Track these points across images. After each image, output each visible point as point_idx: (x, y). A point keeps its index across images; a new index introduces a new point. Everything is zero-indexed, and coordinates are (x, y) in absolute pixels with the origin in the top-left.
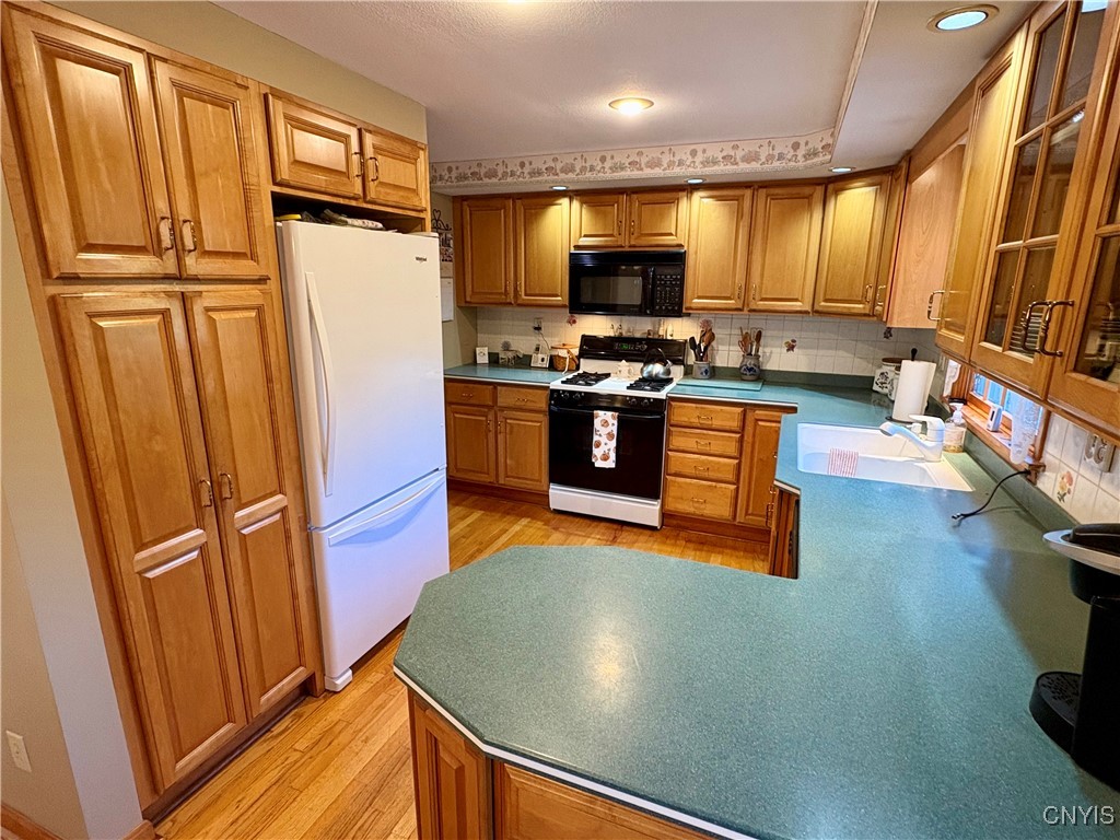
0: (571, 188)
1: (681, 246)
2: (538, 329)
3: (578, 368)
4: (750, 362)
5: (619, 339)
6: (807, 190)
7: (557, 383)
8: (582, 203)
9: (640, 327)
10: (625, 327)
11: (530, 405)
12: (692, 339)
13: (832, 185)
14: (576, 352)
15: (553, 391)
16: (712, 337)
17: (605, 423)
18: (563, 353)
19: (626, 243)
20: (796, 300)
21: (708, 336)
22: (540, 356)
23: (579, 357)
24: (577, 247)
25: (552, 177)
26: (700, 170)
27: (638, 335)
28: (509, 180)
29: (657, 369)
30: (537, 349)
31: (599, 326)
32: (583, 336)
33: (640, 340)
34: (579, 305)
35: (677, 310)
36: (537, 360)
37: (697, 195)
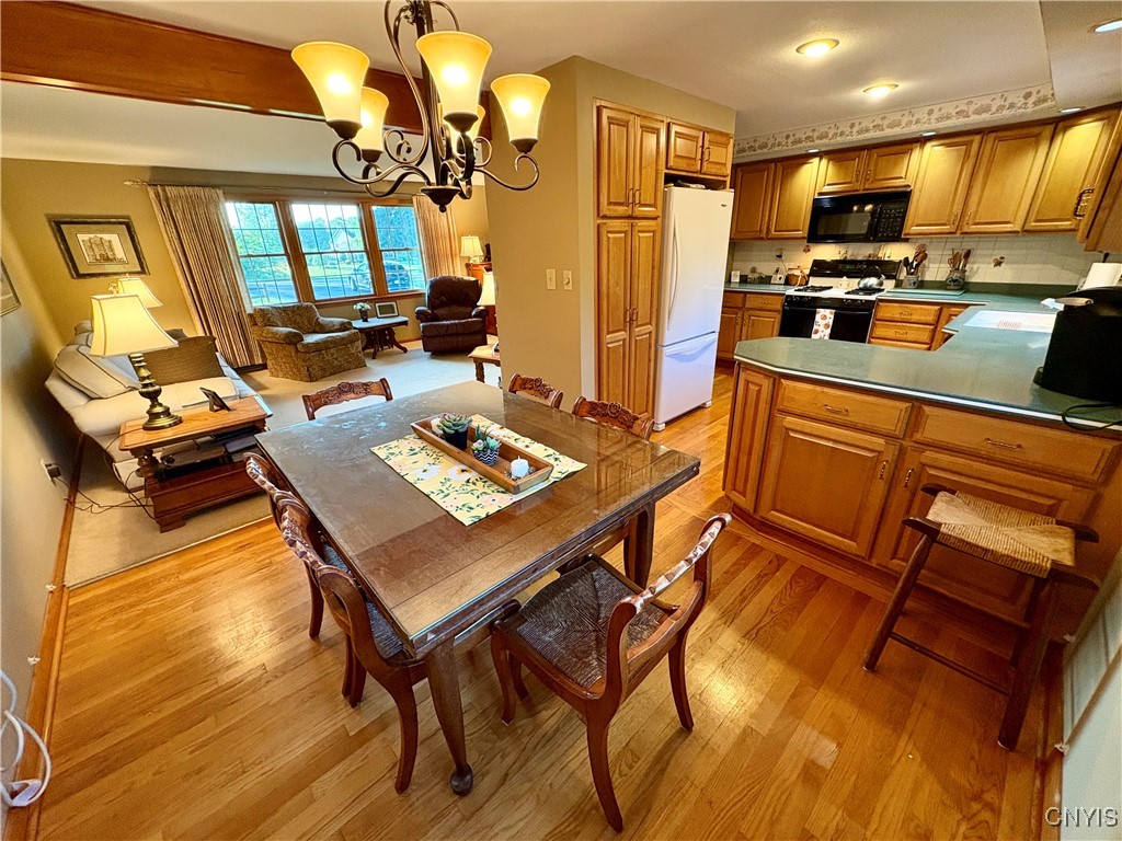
0: (823, 149)
1: (909, 186)
2: (780, 256)
3: (807, 283)
4: (956, 275)
5: (844, 262)
6: (1035, 130)
7: (791, 291)
8: (829, 160)
9: (862, 251)
10: (850, 253)
11: (769, 307)
12: (907, 259)
13: (1061, 123)
14: (807, 272)
15: (788, 296)
16: (925, 256)
17: (825, 317)
18: (797, 273)
19: (861, 188)
20: (1008, 223)
21: (922, 256)
22: (779, 276)
23: (809, 276)
24: (820, 194)
25: (809, 144)
26: (934, 125)
27: (860, 258)
28: (776, 149)
29: (872, 281)
30: (777, 271)
31: (829, 252)
32: (815, 261)
33: (861, 262)
34: (815, 236)
35: (896, 237)
36: (776, 279)
37: (929, 146)
